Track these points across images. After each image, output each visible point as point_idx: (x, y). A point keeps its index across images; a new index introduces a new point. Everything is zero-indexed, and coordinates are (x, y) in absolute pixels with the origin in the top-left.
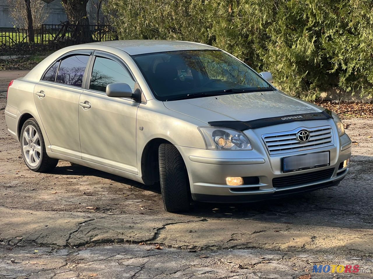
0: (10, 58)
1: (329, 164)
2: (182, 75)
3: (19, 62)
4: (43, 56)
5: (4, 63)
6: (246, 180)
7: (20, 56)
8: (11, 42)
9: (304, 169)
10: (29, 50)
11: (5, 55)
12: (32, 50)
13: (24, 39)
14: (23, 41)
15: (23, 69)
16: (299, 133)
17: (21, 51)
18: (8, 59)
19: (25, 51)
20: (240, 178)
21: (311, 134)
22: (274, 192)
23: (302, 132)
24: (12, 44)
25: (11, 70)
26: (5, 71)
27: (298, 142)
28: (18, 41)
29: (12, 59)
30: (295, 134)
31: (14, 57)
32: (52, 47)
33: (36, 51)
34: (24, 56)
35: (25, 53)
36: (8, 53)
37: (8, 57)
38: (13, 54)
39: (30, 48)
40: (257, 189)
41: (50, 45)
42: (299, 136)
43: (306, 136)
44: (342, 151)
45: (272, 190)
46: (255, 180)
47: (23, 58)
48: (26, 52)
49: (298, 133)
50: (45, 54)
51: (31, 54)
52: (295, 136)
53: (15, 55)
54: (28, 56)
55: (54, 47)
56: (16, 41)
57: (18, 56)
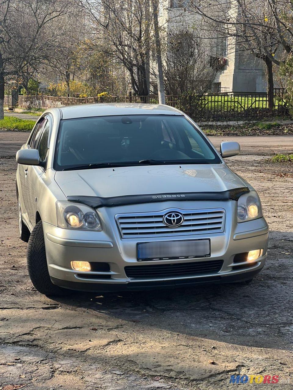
0: (237, 124)
1: (210, 254)
2: (125, 143)
3: (244, 128)
4: (269, 122)
5: (229, 128)
6: (95, 266)
7: (247, 121)
8: (240, 107)
9: (170, 258)
10: (257, 116)
11: (232, 121)
12: (260, 116)
13: (252, 104)
14: (251, 106)
15: (241, 135)
16: (167, 216)
17: (249, 116)
18: (235, 124)
19: (252, 116)
20: (88, 262)
21: (186, 218)
22: (127, 283)
23: (172, 214)
24: (240, 110)
25: (229, 136)
26: (223, 137)
27: (165, 225)
28: (246, 106)
29: (239, 124)
30: (161, 216)
31: (241, 123)
32: (282, 112)
33: (264, 117)
34: (251, 122)
35: (252, 118)
36: (235, 118)
37: (235, 122)
38: (240, 120)
39: (258, 113)
40: (109, 277)
41: (280, 110)
42: (166, 218)
43: (176, 219)
44: (234, 240)
45: (125, 280)
46: (105, 266)
47: (249, 124)
48: (254, 118)
49: (165, 215)
50: (272, 120)
51: (258, 120)
52: (162, 218)
53: (242, 121)
54: (254, 122)
55: (283, 112)
56: (245, 106)
57: (245, 122)
